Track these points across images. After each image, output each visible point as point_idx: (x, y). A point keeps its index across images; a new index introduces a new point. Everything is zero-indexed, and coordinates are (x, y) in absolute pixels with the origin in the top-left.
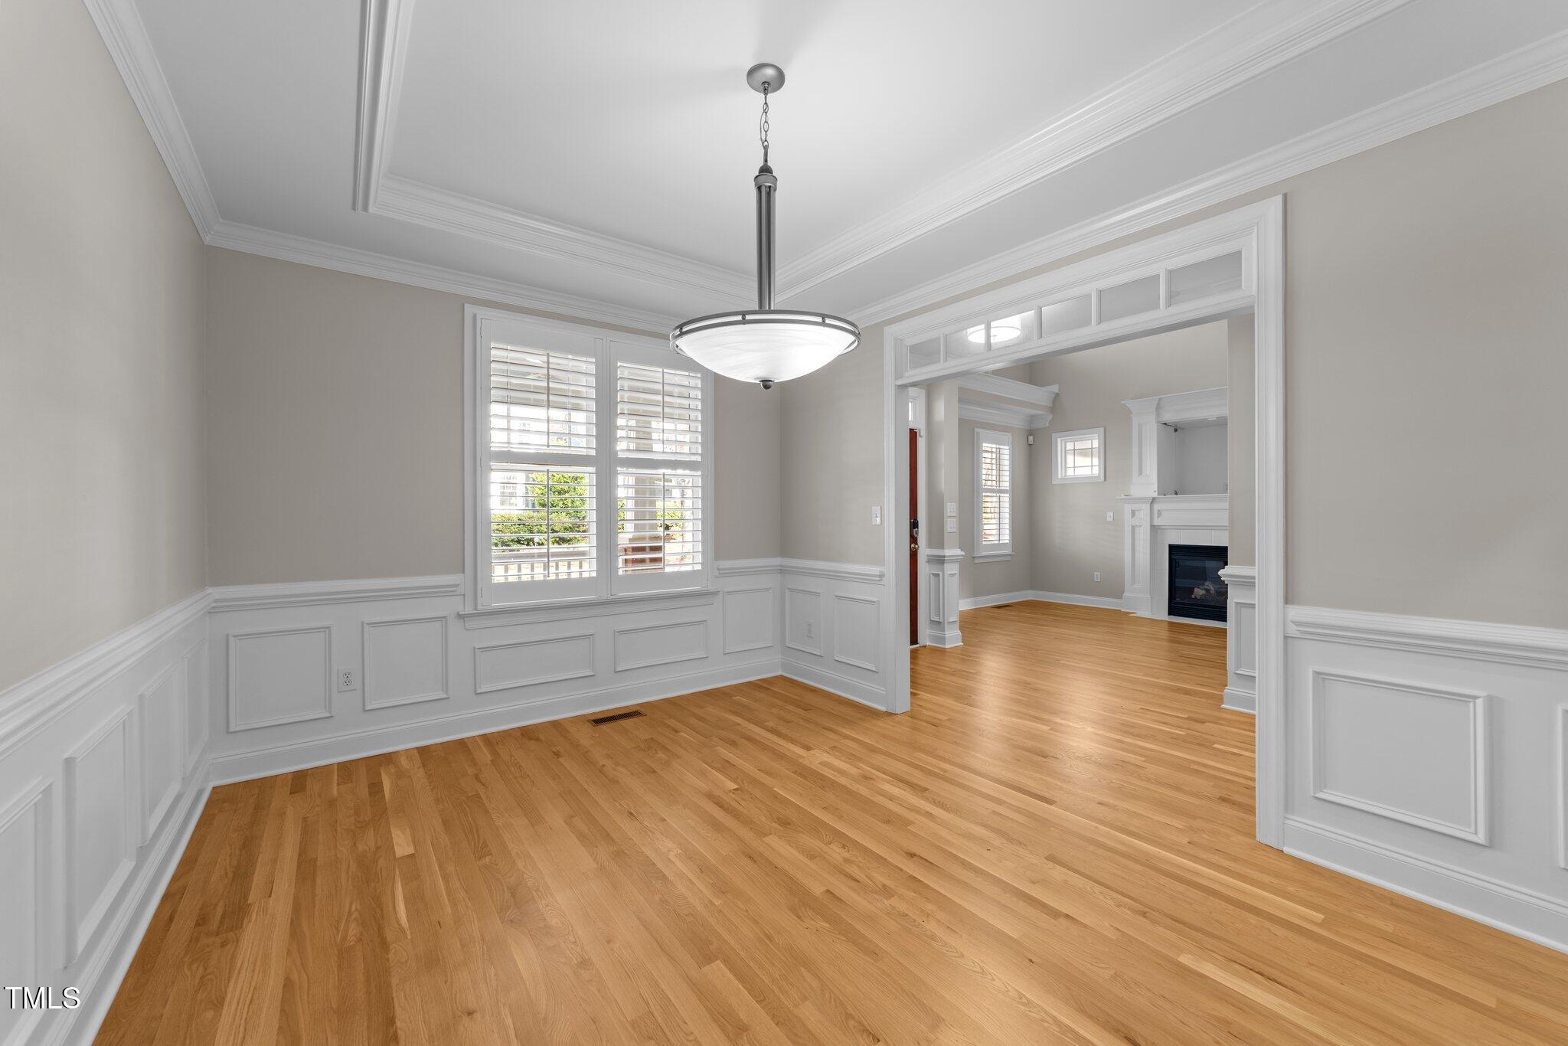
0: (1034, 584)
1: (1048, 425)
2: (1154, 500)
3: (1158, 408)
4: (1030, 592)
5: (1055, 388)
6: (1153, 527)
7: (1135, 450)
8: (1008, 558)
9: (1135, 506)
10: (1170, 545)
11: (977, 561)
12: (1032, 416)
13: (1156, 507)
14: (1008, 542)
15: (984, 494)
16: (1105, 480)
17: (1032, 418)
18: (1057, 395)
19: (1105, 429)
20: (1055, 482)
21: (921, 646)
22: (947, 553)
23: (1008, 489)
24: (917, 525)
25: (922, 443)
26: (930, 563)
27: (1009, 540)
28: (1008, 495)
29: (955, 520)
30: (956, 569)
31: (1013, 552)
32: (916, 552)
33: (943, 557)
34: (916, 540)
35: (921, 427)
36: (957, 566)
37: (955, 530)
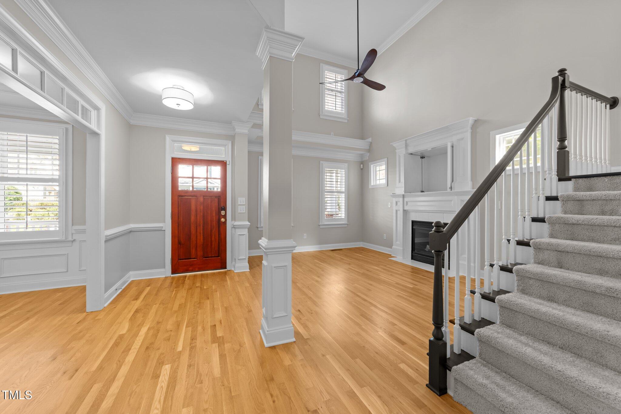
0: (363, 239)
1: (368, 158)
2: (404, 196)
3: (406, 146)
4: (362, 243)
5: (370, 140)
6: (404, 211)
7: (397, 169)
8: (346, 226)
9: (397, 199)
10: (412, 221)
11: (321, 227)
12: (362, 154)
13: (406, 199)
14: (344, 217)
15: (325, 194)
16: (388, 186)
17: (362, 156)
18: (371, 143)
19: (388, 159)
20: (370, 187)
21: (227, 270)
22: (237, 223)
23: (344, 191)
24: (225, 209)
25: (229, 168)
26: (233, 229)
27: (345, 217)
28: (344, 194)
29: (244, 207)
30: (245, 232)
31: (348, 223)
32: (225, 223)
33: (234, 225)
34: (225, 217)
35: (228, 160)
36: (247, 230)
37: (244, 212)
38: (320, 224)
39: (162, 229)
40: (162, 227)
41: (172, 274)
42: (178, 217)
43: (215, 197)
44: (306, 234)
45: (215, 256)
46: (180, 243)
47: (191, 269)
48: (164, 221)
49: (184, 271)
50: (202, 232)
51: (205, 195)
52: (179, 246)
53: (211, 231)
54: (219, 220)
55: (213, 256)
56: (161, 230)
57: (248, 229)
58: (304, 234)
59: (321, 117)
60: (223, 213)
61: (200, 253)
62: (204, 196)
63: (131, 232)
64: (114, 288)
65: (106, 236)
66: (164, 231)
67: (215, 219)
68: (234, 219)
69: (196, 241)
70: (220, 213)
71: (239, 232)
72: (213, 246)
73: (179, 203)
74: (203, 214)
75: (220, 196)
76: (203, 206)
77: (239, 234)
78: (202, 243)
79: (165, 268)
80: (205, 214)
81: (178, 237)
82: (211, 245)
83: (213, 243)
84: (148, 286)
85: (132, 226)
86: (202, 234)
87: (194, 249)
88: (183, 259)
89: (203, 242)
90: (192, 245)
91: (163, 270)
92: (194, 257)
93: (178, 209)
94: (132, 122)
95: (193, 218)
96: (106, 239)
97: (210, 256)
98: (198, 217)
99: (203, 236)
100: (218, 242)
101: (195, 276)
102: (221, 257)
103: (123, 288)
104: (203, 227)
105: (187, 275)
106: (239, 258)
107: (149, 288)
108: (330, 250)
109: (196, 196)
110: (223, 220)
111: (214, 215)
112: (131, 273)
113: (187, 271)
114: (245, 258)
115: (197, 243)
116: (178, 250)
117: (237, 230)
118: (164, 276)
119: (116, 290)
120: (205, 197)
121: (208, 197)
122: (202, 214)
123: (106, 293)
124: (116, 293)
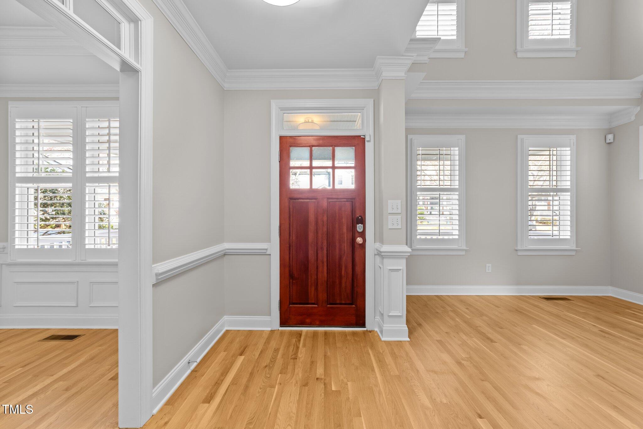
1: (633, 119)
4: (610, 288)
5: (641, 78)
8: (574, 253)
11: (520, 253)
14: (569, 237)
15: (529, 194)
17: (611, 116)
20: (641, 177)
21: (367, 330)
22: (385, 248)
23: (569, 187)
24: (362, 221)
25: (369, 148)
26: (377, 257)
27: (571, 236)
28: (569, 194)
29: (399, 217)
30: (402, 265)
31: (577, 247)
32: (363, 246)
33: (381, 252)
34: (363, 234)
35: (368, 133)
36: (404, 262)
37: (399, 227)
38: (519, 248)
39: (266, 252)
40: (266, 249)
41: (281, 327)
42: (290, 233)
43: (346, 200)
44: (490, 265)
45: (347, 303)
46: (291, 276)
47: (308, 320)
48: (269, 240)
49: (299, 324)
50: (325, 260)
51: (330, 197)
52: (291, 280)
53: (340, 258)
54: (353, 240)
55: (343, 302)
56: (264, 254)
57: (407, 259)
58: (487, 265)
59: (520, 55)
60: (359, 228)
61: (323, 296)
62: (328, 198)
63: (225, 254)
64: (186, 360)
65: (157, 275)
66: (269, 256)
67: (346, 236)
68: (380, 238)
69: (317, 275)
70: (354, 228)
71: (390, 264)
72: (343, 285)
73: (291, 210)
74: (328, 230)
75: (354, 199)
76: (327, 217)
77: (390, 270)
78: (326, 279)
79: (270, 315)
80: (331, 229)
81: (290, 267)
82: (340, 283)
83: (344, 280)
84: (241, 354)
85: (226, 246)
86: (325, 264)
87: (313, 288)
88: (296, 304)
89: (327, 276)
90: (309, 280)
91: (267, 318)
92: (313, 302)
93: (290, 220)
94: (227, 86)
95: (311, 236)
96: (157, 279)
97: (338, 302)
98: (320, 235)
99: (327, 266)
100: (351, 279)
101: (315, 334)
102: (356, 305)
103: (199, 360)
104: (327, 251)
105: (301, 331)
106: (390, 314)
107: (242, 358)
108: (541, 297)
109: (316, 199)
110: (359, 240)
111: (345, 230)
112: (226, 318)
113: (302, 323)
114: (401, 315)
115: (317, 277)
116: (290, 287)
117: (386, 261)
118: (269, 329)
119: (189, 363)
120: (329, 200)
121: (335, 200)
122: (325, 229)
123: (155, 389)
124: (189, 367)
